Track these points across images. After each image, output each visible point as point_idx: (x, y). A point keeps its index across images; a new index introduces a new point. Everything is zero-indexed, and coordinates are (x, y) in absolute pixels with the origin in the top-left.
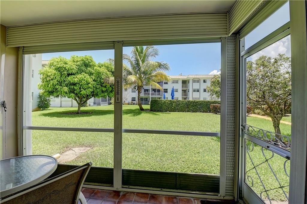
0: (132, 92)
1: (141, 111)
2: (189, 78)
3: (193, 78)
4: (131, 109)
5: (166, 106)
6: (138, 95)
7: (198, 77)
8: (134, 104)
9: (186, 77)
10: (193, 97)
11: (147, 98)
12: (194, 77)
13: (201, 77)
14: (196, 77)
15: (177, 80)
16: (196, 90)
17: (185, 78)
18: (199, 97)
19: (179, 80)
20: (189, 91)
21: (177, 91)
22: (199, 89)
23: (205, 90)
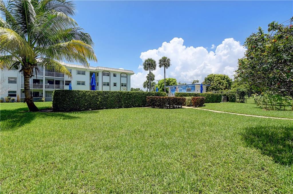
0: (9, 83)
1: (32, 113)
2: (99, 70)
3: (103, 71)
4: (5, 110)
5: (86, 100)
6: (25, 80)
7: (108, 69)
8: (13, 101)
9: (95, 69)
11: (38, 93)
12: (104, 69)
13: (111, 70)
14: (106, 69)
15: (84, 70)
16: (106, 84)
19: (86, 71)
20: (98, 85)
21: (83, 84)
22: (109, 83)
23: (115, 85)
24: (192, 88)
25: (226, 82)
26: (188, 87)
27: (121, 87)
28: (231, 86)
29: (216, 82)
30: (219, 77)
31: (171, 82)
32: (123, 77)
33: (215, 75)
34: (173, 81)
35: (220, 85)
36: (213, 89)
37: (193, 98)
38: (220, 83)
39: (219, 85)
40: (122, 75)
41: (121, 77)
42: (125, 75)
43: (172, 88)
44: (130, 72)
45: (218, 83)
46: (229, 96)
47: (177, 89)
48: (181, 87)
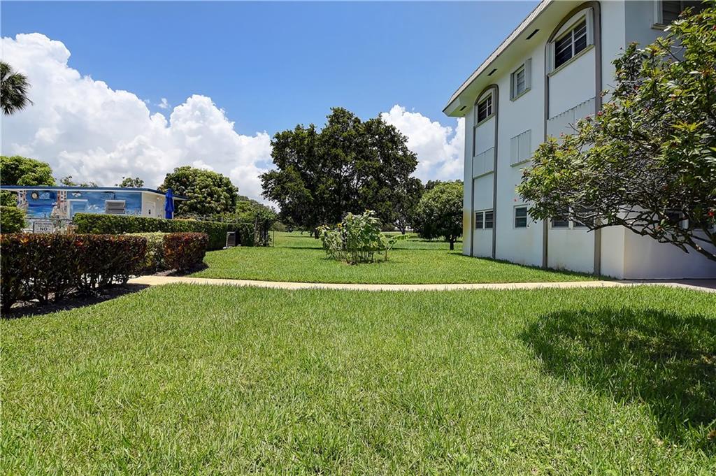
24: (131, 201)
25: (227, 195)
26: (115, 198)
28: (235, 205)
29: (200, 189)
30: (208, 177)
31: (23, 172)
33: (196, 170)
34: (34, 172)
35: (212, 200)
36: (193, 209)
37: (173, 239)
38: (211, 195)
39: (209, 199)
43: (34, 196)
45: (207, 194)
46: (242, 229)
47: (62, 201)
48: (79, 195)
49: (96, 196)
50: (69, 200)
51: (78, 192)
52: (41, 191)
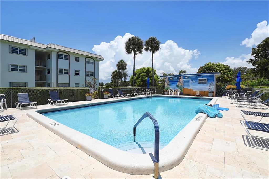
2: (51, 49)
3: (58, 51)
7: (66, 50)
9: (45, 47)
10: (58, 83)
12: (60, 48)
13: (72, 51)
14: (63, 49)
15: (23, 47)
16: (63, 71)
17: (42, 46)
18: (69, 83)
19: (28, 48)
20: (49, 73)
21: (23, 69)
22: (67, 70)
23: (77, 73)
27: (86, 77)
32: (89, 63)
40: (87, 60)
41: (86, 62)
42: (92, 61)
43: (171, 78)
44: (98, 57)
47: (181, 80)
48: (188, 77)
49: (194, 77)
50: (183, 79)
51: (187, 76)
52: (173, 77)
